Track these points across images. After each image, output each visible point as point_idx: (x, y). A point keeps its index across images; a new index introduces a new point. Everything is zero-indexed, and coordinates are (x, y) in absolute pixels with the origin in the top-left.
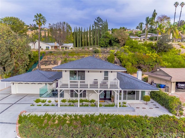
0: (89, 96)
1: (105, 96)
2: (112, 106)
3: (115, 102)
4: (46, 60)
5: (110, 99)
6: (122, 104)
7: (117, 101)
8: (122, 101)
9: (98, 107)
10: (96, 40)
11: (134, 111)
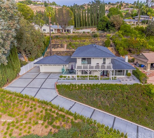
0: (93, 73)
1: (103, 73)
2: (108, 79)
3: (110, 77)
4: (54, 43)
5: (107, 75)
6: (113, 78)
7: (111, 76)
8: (114, 76)
9: (100, 80)
10: (93, 20)
11: (120, 82)
